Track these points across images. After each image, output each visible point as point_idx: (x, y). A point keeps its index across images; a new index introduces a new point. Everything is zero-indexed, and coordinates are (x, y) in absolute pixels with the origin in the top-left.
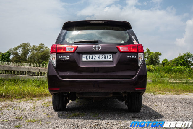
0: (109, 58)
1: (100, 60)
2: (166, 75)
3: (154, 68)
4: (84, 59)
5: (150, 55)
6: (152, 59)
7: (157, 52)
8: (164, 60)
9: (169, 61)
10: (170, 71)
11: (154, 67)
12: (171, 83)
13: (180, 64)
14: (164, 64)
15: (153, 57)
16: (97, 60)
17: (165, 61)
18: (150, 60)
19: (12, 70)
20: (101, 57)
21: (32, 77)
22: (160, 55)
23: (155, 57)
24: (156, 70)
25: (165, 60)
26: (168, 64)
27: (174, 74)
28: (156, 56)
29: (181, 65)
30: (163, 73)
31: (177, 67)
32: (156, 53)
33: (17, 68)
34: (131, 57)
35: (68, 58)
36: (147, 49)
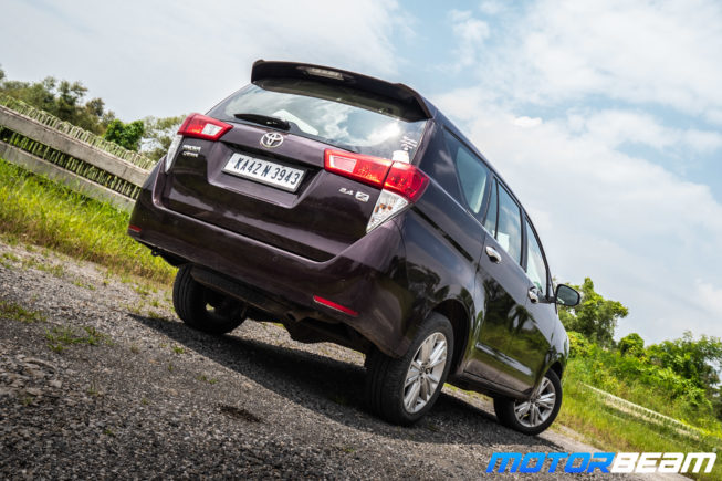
0: (290, 179)
1: (268, 179)
2: (611, 381)
3: (582, 345)
4: (230, 167)
5: (588, 303)
6: (590, 317)
7: (615, 300)
8: (630, 338)
9: (645, 346)
10: (628, 374)
11: (582, 341)
12: (611, 410)
13: (675, 365)
14: (624, 347)
15: (597, 313)
16: (259, 176)
17: (633, 341)
18: (583, 319)
19: (70, 153)
20: (272, 172)
21: (127, 201)
22: (623, 313)
23: (601, 315)
24: (585, 355)
25: (635, 337)
26: (639, 356)
27: (637, 389)
28: (607, 311)
29: (676, 369)
30: (603, 372)
31: (661, 373)
32: (610, 303)
33: (90, 151)
34: (354, 194)
35: (197, 152)
36: (586, 280)
